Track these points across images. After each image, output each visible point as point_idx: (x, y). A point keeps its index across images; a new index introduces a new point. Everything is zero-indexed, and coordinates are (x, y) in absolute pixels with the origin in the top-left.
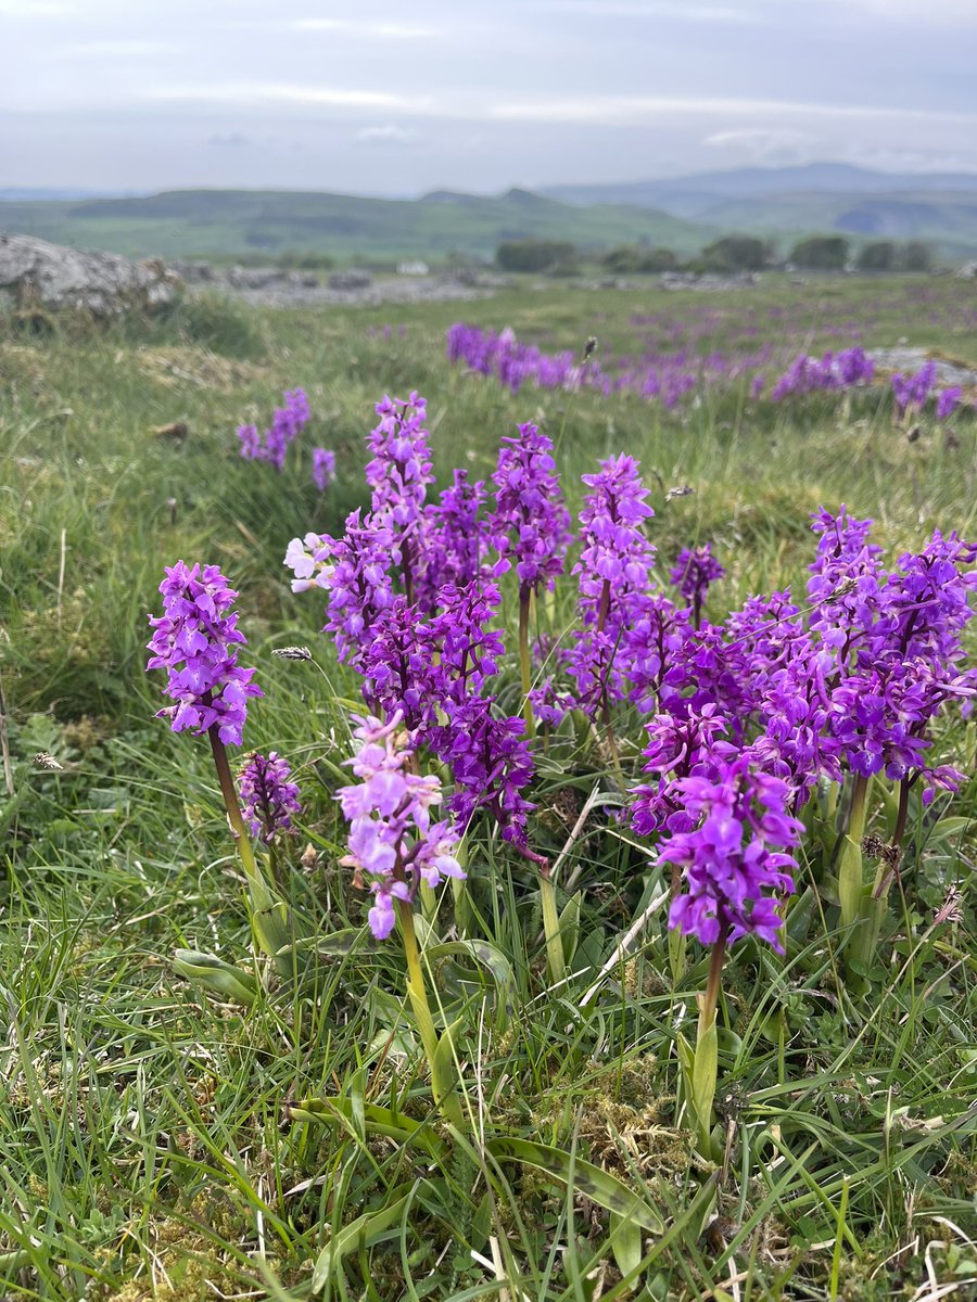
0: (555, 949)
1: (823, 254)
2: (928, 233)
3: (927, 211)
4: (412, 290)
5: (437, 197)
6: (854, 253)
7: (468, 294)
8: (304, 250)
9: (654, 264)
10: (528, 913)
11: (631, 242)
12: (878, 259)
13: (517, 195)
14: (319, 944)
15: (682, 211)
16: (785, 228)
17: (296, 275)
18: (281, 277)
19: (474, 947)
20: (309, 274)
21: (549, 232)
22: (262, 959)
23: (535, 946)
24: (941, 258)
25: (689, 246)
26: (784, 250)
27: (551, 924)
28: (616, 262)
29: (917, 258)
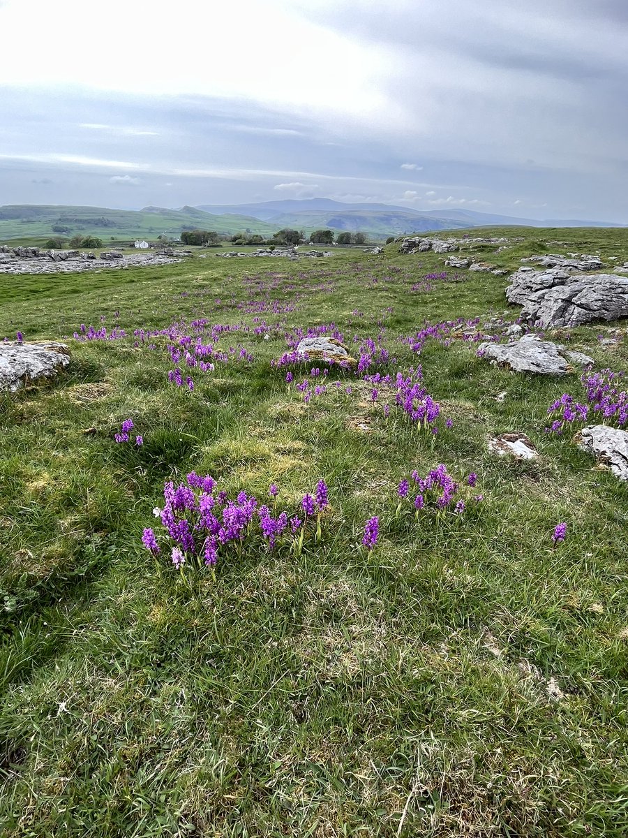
0: (200, 565)
1: (323, 238)
2: (363, 229)
3: (363, 220)
4: (142, 258)
5: (151, 209)
6: (335, 237)
7: (169, 261)
8: (85, 235)
9: (254, 242)
10: (196, 561)
11: (243, 232)
12: (345, 240)
13: (188, 210)
14: (167, 570)
15: (262, 218)
16: (307, 226)
17: (84, 252)
18: (76, 254)
19: (189, 567)
20: (90, 251)
21: (204, 227)
22: (158, 574)
23: (197, 564)
24: (370, 239)
25: (268, 234)
26: (308, 236)
27: (199, 561)
28: (236, 241)
29: (360, 240)
